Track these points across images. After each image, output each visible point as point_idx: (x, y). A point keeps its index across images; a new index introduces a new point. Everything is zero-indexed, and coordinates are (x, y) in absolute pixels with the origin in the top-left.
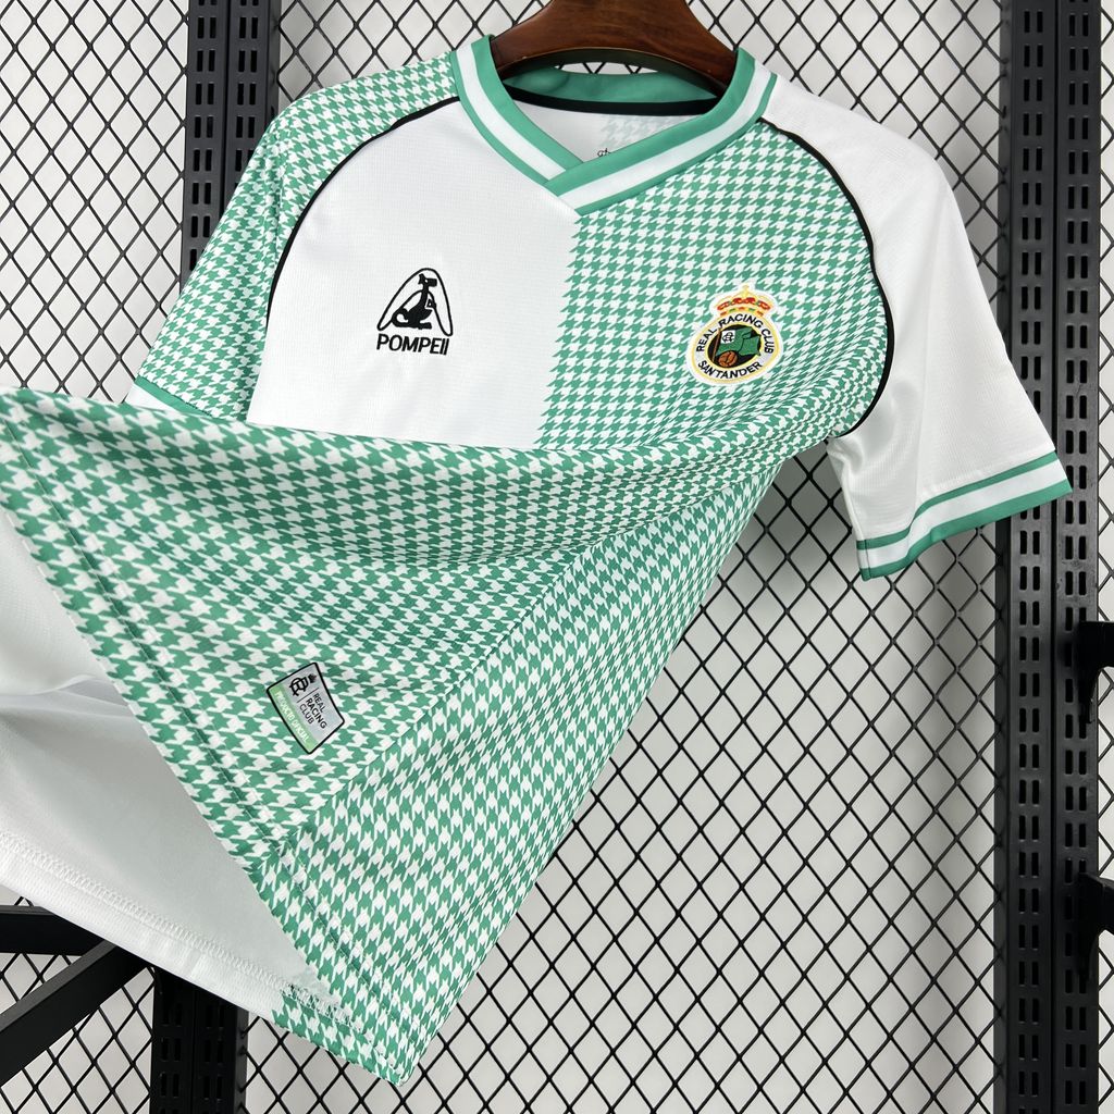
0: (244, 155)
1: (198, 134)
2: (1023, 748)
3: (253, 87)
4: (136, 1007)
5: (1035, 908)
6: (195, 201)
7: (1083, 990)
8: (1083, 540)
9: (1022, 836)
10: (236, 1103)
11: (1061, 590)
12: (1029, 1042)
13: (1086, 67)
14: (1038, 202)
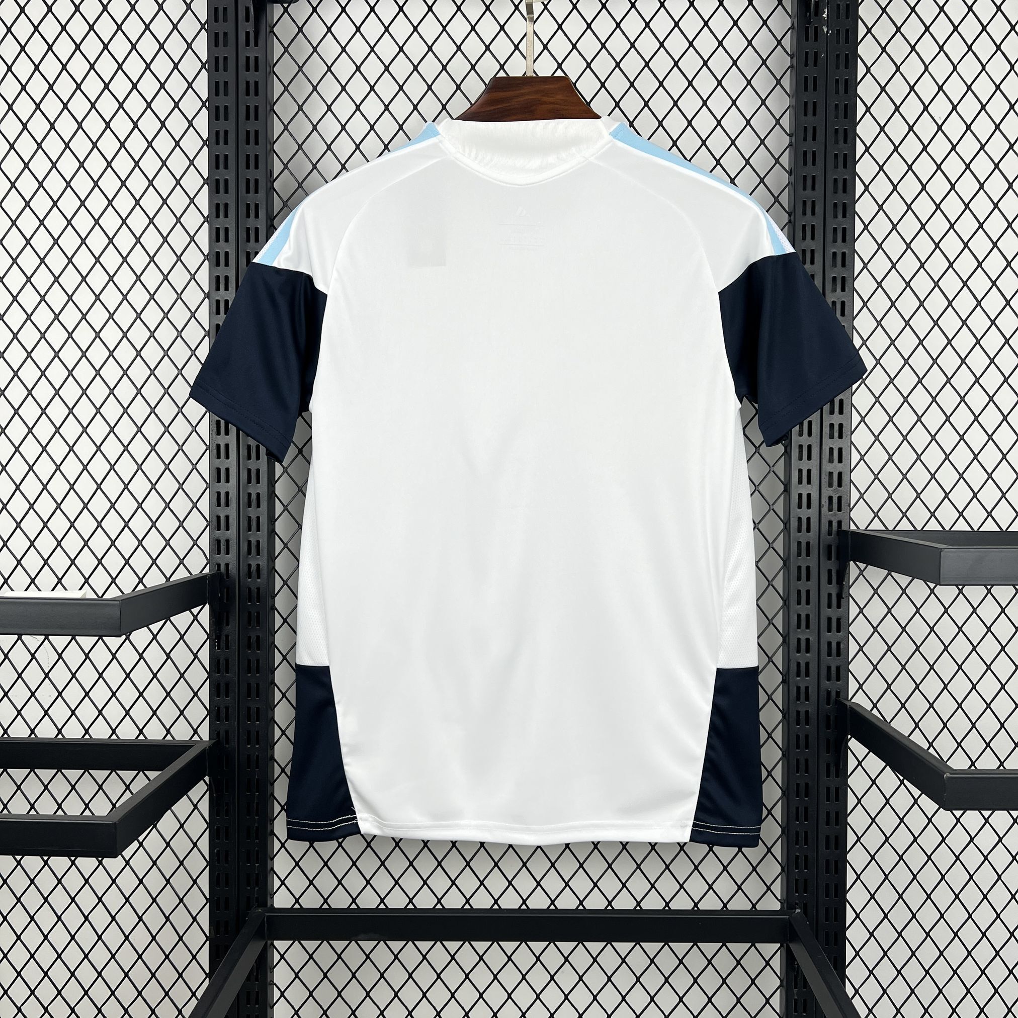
0: (252, 207)
1: (218, 192)
2: (799, 616)
3: (257, 157)
4: (195, 806)
5: (807, 724)
6: (218, 240)
7: (837, 776)
8: (840, 474)
9: (798, 675)
10: (269, 868)
11: (825, 509)
12: (802, 810)
13: (845, 142)
14: (813, 238)
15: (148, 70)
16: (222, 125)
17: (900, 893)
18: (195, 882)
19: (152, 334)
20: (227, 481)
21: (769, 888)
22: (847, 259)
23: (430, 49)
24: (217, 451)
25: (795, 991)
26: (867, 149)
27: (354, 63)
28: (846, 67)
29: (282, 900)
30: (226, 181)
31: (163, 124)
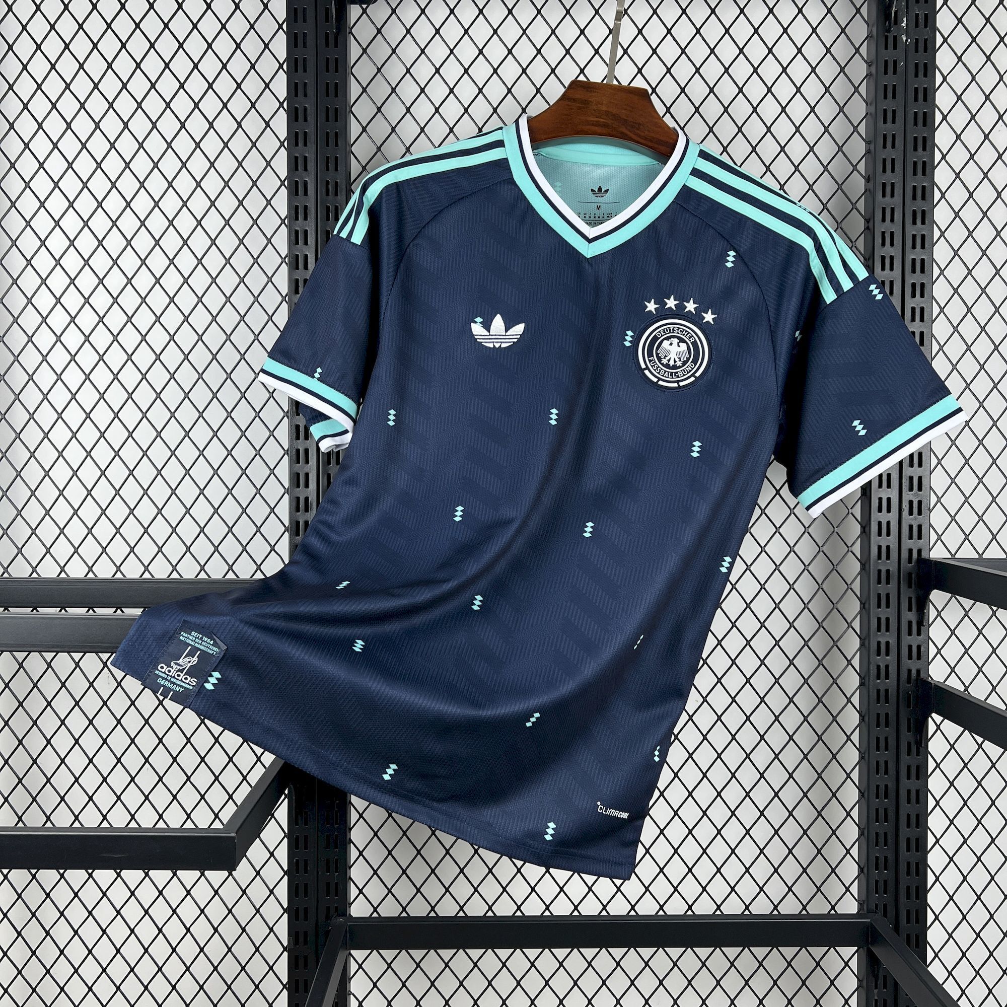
15: (224, 70)
16: (300, 127)
17: (979, 894)
18: (272, 892)
19: (228, 338)
20: (307, 486)
21: (847, 889)
22: (926, 265)
23: (510, 52)
24: (297, 456)
25: (876, 991)
26: (944, 157)
27: (433, 65)
28: (925, 75)
29: (359, 909)
30: (306, 183)
31: (239, 125)
